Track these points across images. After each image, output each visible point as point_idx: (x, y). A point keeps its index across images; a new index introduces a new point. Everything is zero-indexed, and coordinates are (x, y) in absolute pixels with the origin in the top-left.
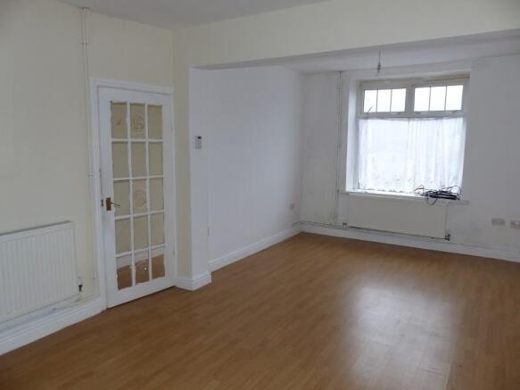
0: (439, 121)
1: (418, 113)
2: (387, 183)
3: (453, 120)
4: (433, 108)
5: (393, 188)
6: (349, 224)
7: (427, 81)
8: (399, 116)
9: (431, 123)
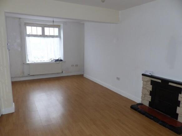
0: (53, 38)
1: (47, 35)
2: (38, 58)
3: (57, 38)
4: (51, 34)
5: (41, 60)
6: (31, 75)
7: (48, 26)
8: (40, 36)
9: (51, 39)
